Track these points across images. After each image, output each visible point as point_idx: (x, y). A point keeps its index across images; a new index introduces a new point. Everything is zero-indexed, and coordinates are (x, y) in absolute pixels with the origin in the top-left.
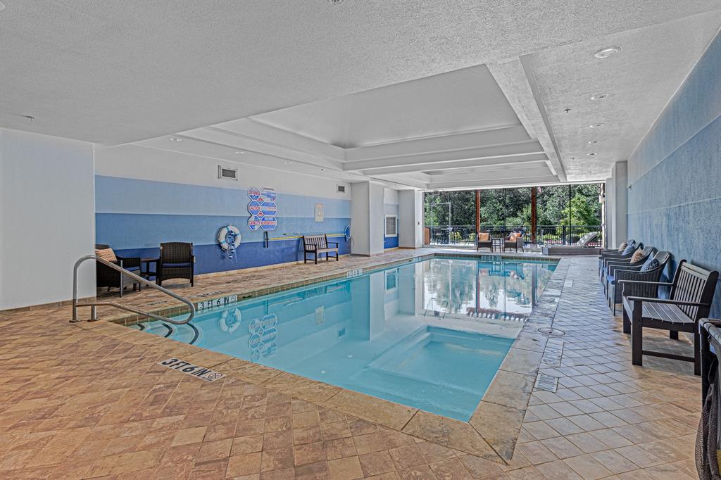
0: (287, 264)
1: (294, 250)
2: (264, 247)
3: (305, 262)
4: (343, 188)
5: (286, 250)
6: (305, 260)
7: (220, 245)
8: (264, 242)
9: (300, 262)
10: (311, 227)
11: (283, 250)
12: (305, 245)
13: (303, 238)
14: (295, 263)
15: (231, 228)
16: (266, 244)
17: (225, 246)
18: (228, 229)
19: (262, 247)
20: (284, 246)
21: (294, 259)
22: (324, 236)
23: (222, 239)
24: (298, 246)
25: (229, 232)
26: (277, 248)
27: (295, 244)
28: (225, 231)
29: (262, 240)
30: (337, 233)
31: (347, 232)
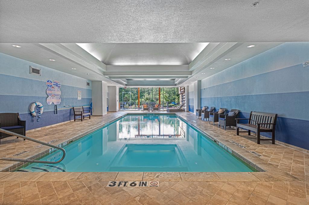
0: (66, 122)
1: (69, 114)
2: (55, 114)
3: (75, 121)
4: (89, 83)
5: (65, 115)
6: (75, 119)
7: (31, 114)
8: (55, 111)
9: (72, 121)
10: (76, 103)
11: (64, 115)
12: (74, 112)
13: (73, 108)
14: (69, 121)
15: (38, 103)
16: (56, 112)
17: (35, 114)
18: (36, 104)
19: (54, 114)
20: (64, 113)
21: (69, 119)
22: (81, 107)
23: (33, 110)
24: (70, 112)
25: (37, 106)
26: (61, 114)
27: (69, 111)
28: (34, 105)
29: (53, 110)
30: (86, 105)
31: (91, 105)
